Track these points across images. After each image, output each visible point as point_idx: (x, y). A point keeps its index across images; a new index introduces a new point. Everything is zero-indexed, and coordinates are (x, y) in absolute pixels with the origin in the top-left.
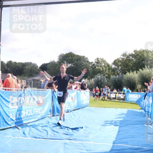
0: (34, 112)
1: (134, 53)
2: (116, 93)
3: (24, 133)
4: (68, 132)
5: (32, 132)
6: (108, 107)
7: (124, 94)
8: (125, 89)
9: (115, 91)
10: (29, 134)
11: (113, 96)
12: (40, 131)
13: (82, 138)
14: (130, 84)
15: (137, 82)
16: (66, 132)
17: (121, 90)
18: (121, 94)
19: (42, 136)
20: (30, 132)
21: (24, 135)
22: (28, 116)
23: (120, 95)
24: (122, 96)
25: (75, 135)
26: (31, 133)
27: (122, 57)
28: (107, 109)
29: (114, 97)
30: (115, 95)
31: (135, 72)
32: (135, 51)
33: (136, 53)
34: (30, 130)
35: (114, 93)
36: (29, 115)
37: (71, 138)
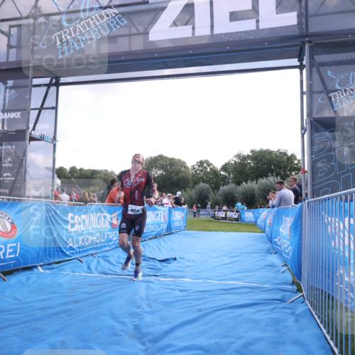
0: (106, 237)
1: (251, 154)
2: (226, 211)
3: (89, 268)
4: (155, 265)
5: (101, 266)
6: (215, 231)
7: (237, 212)
8: (239, 204)
9: (225, 208)
10: (96, 269)
11: (222, 214)
12: (113, 265)
13: (174, 274)
14: (247, 198)
15: (257, 195)
16: (151, 265)
17: (233, 207)
18: (233, 211)
19: (116, 272)
20: (97, 266)
21: (89, 271)
22: (97, 244)
23: (232, 213)
24: (234, 215)
25: (165, 269)
26: (99, 268)
27: (235, 159)
28: (213, 232)
29: (224, 216)
30: (224, 213)
31: (255, 182)
32: (252, 151)
33: (253, 154)
34: (98, 262)
35: (224, 211)
36: (98, 242)
37: (158, 274)
